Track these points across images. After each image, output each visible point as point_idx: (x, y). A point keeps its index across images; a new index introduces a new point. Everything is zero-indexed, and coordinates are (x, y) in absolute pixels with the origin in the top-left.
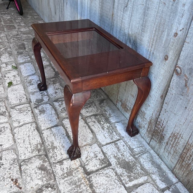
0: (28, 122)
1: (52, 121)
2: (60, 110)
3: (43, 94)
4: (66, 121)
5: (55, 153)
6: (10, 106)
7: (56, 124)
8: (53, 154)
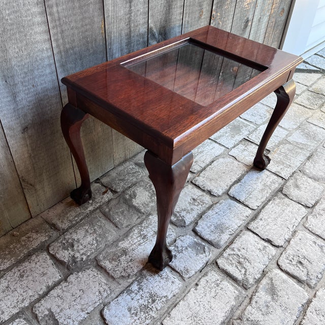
0: (255, 236)
1: (230, 206)
2: (200, 206)
5: (271, 182)
6: (243, 292)
7: (229, 200)
8: (274, 184)
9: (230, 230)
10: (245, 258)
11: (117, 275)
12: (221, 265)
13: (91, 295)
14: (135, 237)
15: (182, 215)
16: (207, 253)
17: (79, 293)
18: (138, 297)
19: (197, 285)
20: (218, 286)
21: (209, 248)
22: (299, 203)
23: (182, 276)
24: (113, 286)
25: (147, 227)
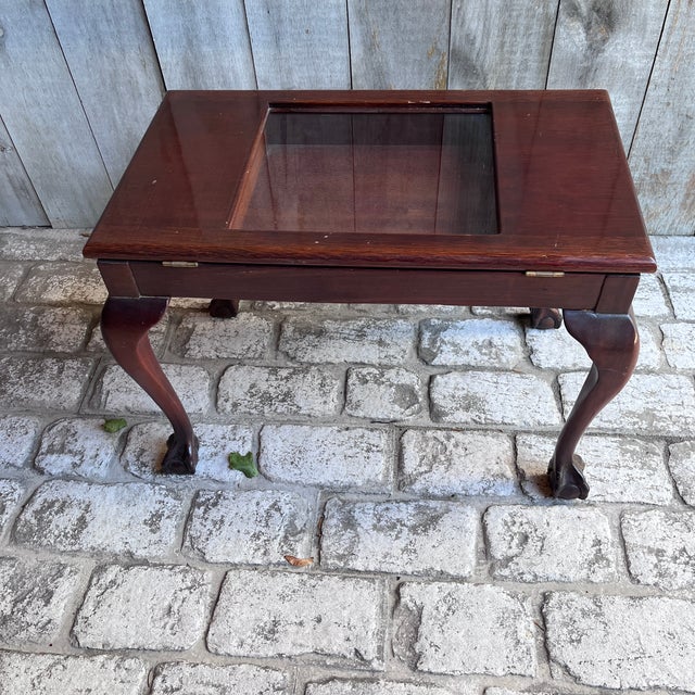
0: (510, 453)
1: (533, 390)
2: (486, 358)
3: (368, 378)
4: (543, 358)
5: (670, 417)
6: (389, 487)
7: (546, 384)
8: (674, 423)
9: (483, 416)
10: (449, 460)
11: (285, 347)
12: (405, 438)
13: (239, 345)
14: (351, 327)
15: (444, 347)
16: (408, 412)
17: (233, 334)
18: (275, 384)
19: (347, 429)
20: (368, 451)
21: (420, 409)
22: (674, 482)
23: (344, 406)
24: (268, 354)
25: (380, 328)
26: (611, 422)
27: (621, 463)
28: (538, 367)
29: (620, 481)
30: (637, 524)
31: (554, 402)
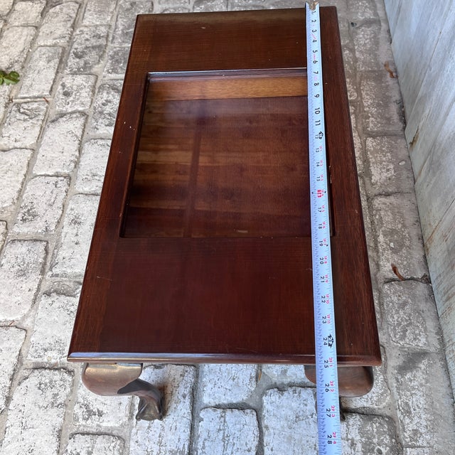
1: (237, 385)
7: (245, 398)
26: (204, 448)
27: (164, 448)
28: (264, 393)
29: (147, 443)
30: (111, 448)
31: (225, 402)
